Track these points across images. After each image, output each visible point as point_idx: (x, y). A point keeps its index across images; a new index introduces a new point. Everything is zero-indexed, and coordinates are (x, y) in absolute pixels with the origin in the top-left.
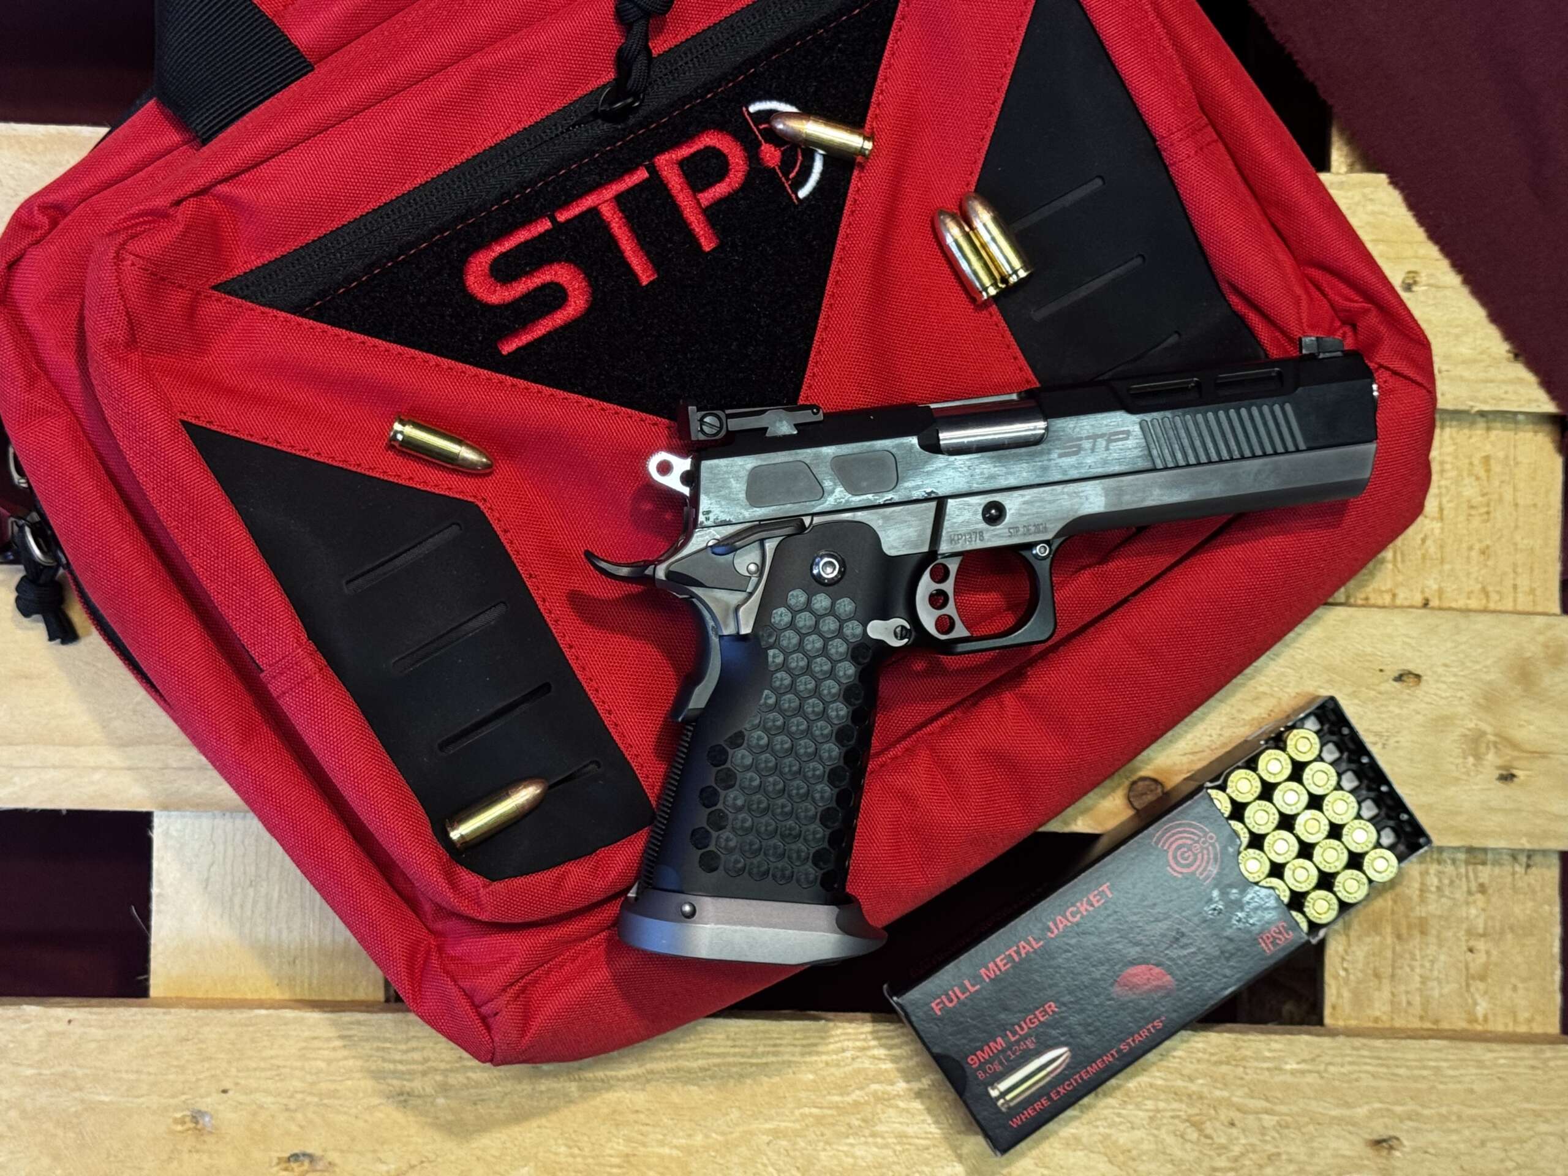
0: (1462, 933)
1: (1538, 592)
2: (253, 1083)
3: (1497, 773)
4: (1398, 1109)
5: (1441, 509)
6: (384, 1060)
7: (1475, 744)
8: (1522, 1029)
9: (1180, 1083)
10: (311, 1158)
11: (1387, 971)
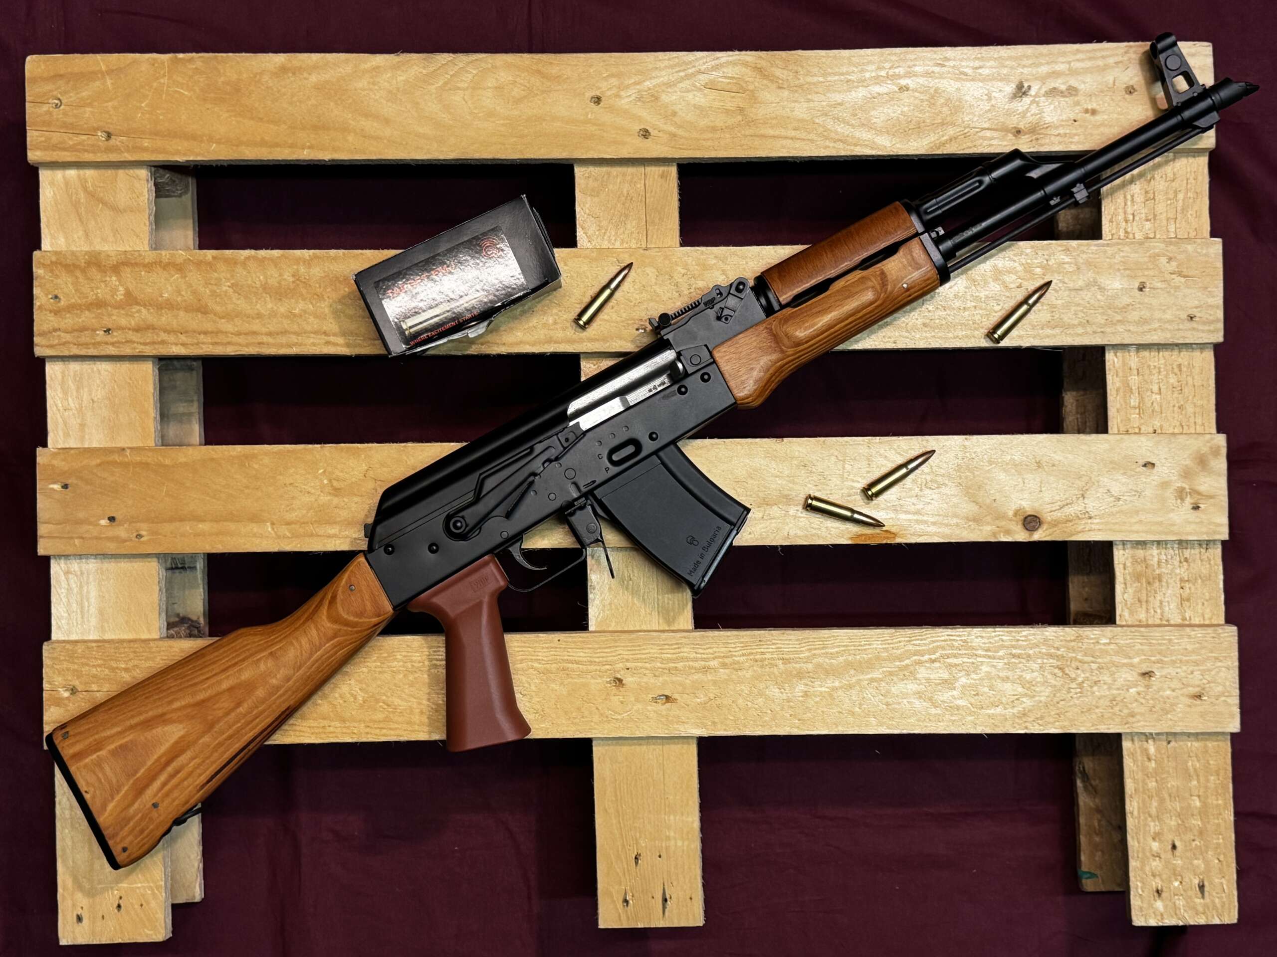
0: (1177, 580)
1: (1206, 424)
2: (640, 664)
3: (1191, 506)
4: (1153, 658)
5: (1160, 389)
6: (696, 653)
7: (1181, 494)
8: (1207, 622)
9: (1053, 651)
10: (667, 697)
11: (1144, 598)
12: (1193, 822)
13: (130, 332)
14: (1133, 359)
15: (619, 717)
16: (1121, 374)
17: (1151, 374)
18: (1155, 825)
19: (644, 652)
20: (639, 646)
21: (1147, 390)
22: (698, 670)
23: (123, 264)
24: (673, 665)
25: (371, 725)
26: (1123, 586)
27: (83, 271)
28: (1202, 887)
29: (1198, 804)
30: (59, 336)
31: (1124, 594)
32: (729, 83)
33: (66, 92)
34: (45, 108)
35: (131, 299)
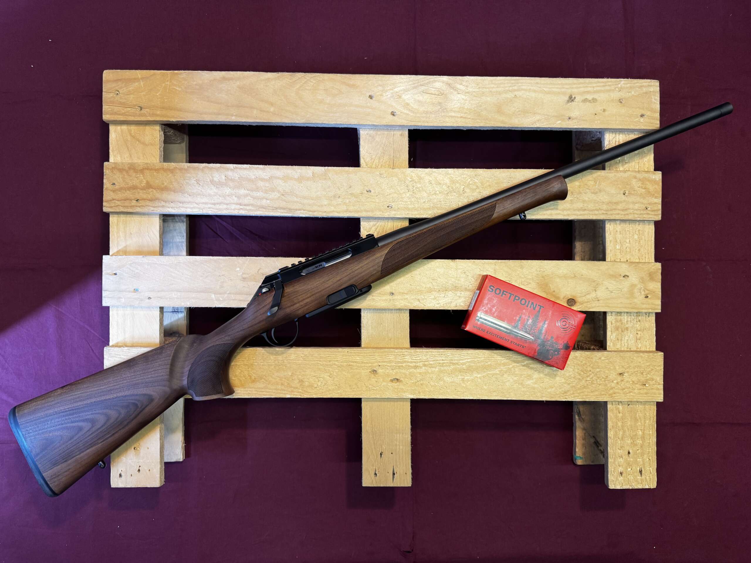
0: (635, 330)
1: (650, 258)
2: (385, 364)
3: (644, 296)
4: (625, 367)
5: (630, 241)
6: (412, 359)
7: (640, 290)
8: (648, 350)
10: (397, 379)
11: (620, 339)
12: (638, 441)
13: (148, 201)
14: (619, 227)
15: (375, 389)
16: (612, 234)
17: (626, 234)
18: (621, 443)
19: (388, 358)
20: (385, 355)
21: (624, 241)
22: (412, 367)
23: (146, 169)
24: (401, 365)
25: (258, 390)
26: (610, 332)
27: (127, 172)
28: (641, 472)
29: (640, 433)
30: (115, 202)
31: (611, 336)
32: (435, 91)
33: (121, 88)
34: (111, 95)
35: (149, 186)
